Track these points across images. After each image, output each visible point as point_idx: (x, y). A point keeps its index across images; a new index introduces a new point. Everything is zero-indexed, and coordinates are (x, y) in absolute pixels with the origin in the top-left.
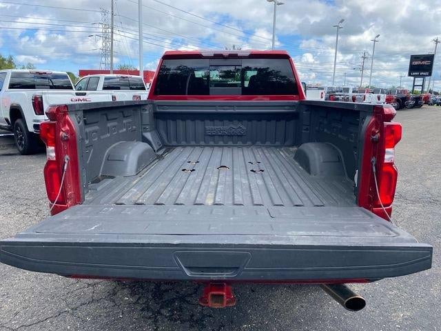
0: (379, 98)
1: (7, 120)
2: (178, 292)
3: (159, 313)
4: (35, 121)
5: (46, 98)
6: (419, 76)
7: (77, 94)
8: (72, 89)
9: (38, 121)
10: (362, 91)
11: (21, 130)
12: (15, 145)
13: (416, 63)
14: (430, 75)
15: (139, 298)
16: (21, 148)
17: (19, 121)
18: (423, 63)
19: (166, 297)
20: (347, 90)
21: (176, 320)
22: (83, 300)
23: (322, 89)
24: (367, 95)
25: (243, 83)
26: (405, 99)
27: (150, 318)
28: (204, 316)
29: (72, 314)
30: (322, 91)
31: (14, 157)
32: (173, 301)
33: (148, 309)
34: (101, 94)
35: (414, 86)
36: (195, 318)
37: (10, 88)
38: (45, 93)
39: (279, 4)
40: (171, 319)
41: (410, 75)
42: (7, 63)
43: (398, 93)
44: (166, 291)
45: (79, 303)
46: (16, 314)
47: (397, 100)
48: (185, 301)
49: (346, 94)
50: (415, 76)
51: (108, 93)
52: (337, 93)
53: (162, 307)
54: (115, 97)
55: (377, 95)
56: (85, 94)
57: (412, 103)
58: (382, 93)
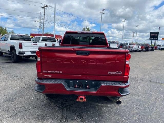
0: (138, 47)
1: (9, 51)
2: (68, 104)
3: (63, 109)
4: (19, 51)
5: (23, 44)
6: (153, 40)
7: (34, 43)
8: (31, 41)
9: (20, 51)
10: (132, 44)
11: (14, 54)
12: (11, 59)
13: (152, 35)
14: (157, 39)
15: (57, 105)
16: (13, 61)
17: (13, 51)
18: (155, 35)
19: (65, 105)
20: (127, 44)
21: (68, 111)
22: (40, 105)
23: (118, 43)
24: (134, 46)
25: (90, 41)
26: (148, 48)
27: (61, 110)
28: (77, 110)
29: (37, 108)
30: (118, 44)
31: (10, 63)
32: (67, 106)
33: (60, 108)
34: (41, 43)
35: (152, 43)
36: (74, 110)
37: (10, 40)
38: (23, 42)
39: (103, 13)
40: (67, 110)
41: (150, 39)
42: (4, 30)
43: (146, 45)
44: (65, 103)
45: (39, 106)
46: (21, 108)
47: (145, 48)
48: (71, 106)
49: (126, 45)
50: (152, 40)
51: (44, 43)
52: (123, 45)
53: (64, 107)
54: (46, 44)
55: (137, 46)
56: (36, 43)
57: (150, 49)
58: (140, 45)
